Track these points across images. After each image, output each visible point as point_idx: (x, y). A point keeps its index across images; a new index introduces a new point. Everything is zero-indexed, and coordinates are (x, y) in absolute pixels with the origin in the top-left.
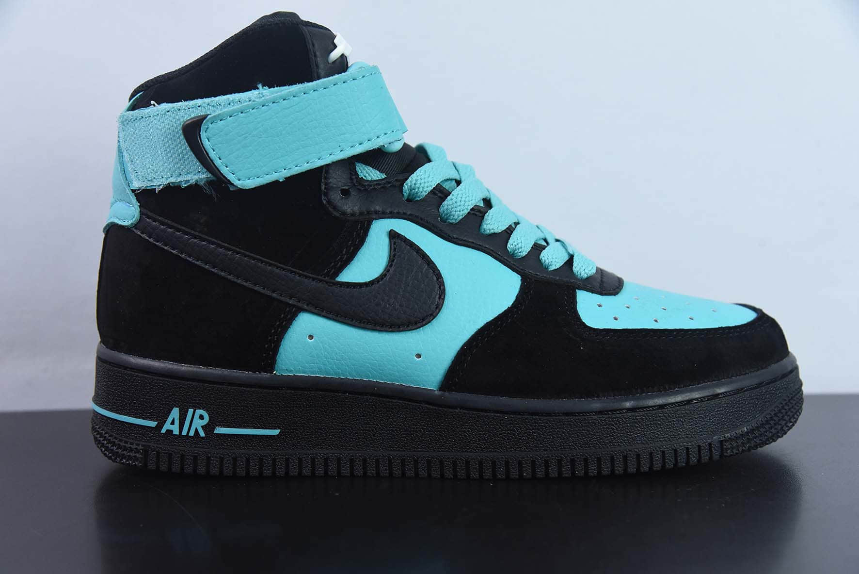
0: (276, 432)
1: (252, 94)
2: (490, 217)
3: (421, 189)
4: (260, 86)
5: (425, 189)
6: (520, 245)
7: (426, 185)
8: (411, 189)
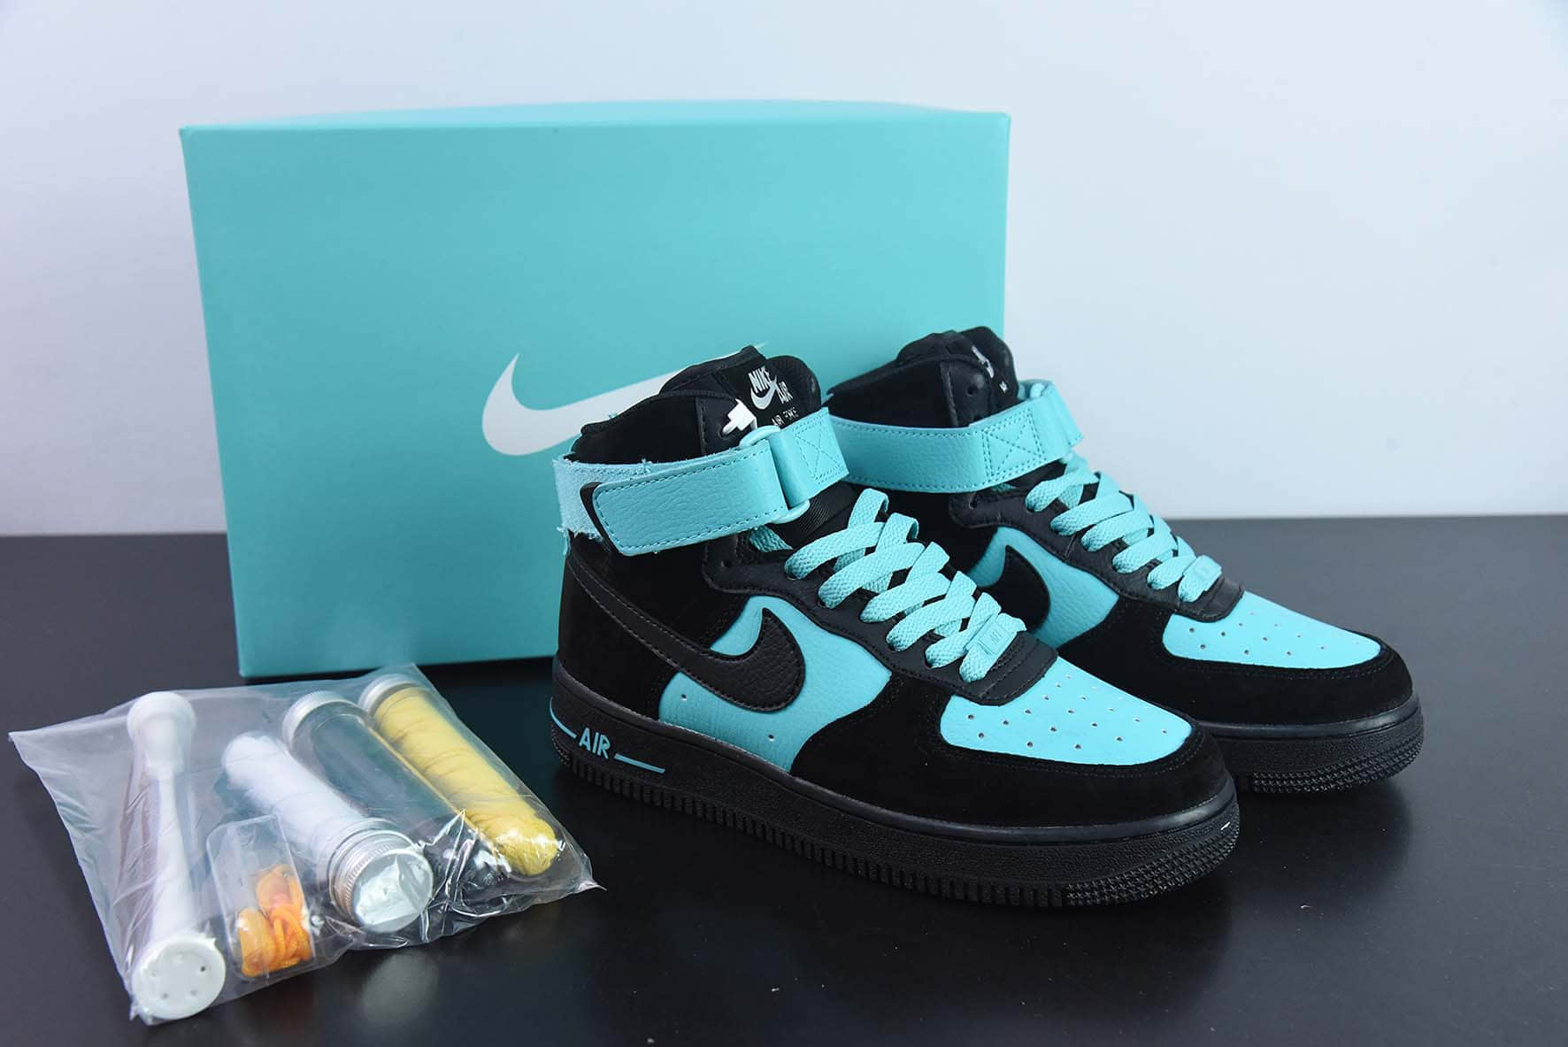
0: (662, 771)
1: (639, 466)
2: (873, 605)
3: (799, 571)
4: (644, 461)
5: (804, 570)
6: (899, 638)
7: (805, 566)
8: (790, 567)
